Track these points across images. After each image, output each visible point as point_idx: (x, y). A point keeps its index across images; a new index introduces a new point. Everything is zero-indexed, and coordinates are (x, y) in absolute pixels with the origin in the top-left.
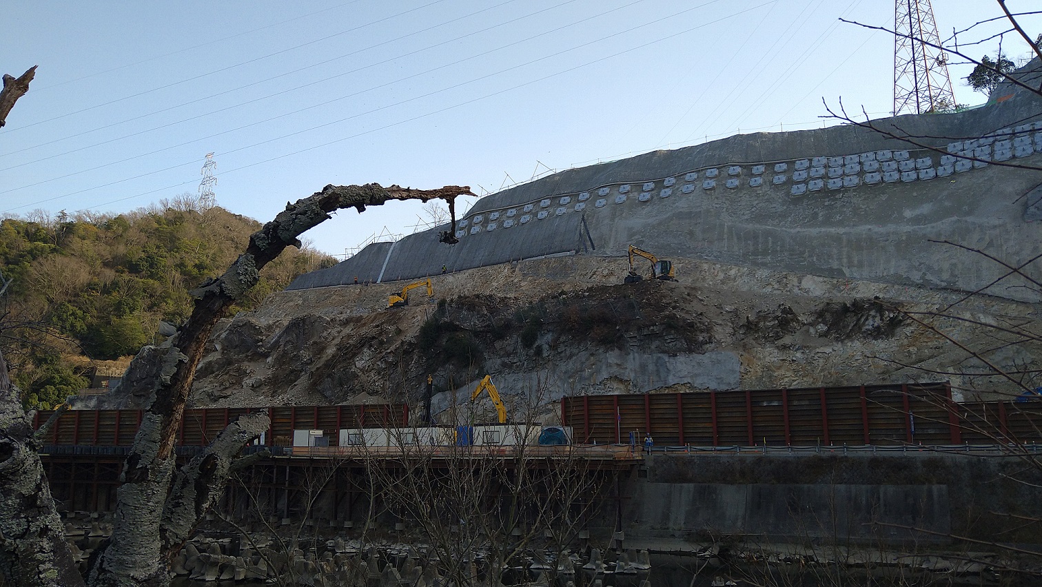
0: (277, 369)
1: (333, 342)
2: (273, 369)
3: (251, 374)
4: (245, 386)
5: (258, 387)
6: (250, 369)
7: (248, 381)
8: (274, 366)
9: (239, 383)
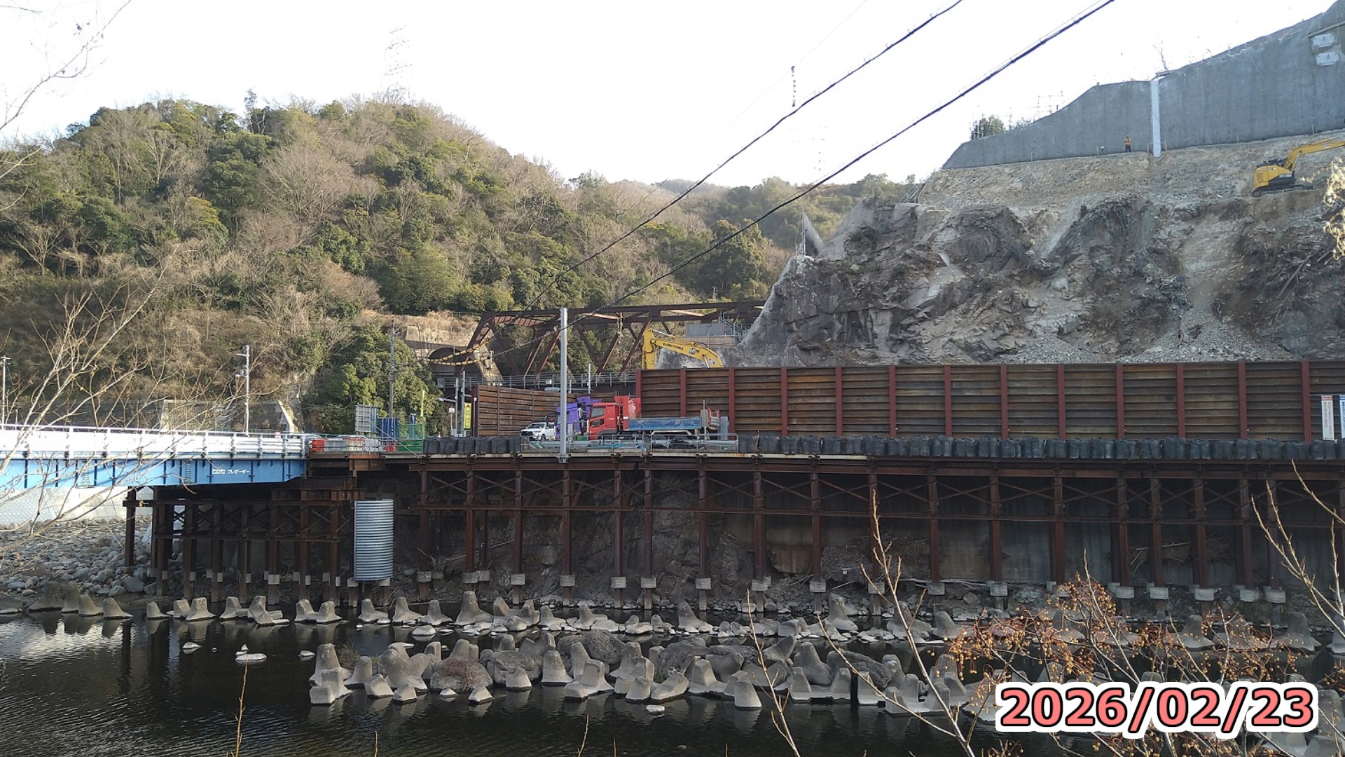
0: (1095, 301)
1: (1188, 250)
2: (1085, 301)
3: (1040, 310)
4: (1039, 331)
5: (1069, 333)
6: (1035, 299)
7: (1043, 322)
8: (1081, 295)
9: (1019, 325)
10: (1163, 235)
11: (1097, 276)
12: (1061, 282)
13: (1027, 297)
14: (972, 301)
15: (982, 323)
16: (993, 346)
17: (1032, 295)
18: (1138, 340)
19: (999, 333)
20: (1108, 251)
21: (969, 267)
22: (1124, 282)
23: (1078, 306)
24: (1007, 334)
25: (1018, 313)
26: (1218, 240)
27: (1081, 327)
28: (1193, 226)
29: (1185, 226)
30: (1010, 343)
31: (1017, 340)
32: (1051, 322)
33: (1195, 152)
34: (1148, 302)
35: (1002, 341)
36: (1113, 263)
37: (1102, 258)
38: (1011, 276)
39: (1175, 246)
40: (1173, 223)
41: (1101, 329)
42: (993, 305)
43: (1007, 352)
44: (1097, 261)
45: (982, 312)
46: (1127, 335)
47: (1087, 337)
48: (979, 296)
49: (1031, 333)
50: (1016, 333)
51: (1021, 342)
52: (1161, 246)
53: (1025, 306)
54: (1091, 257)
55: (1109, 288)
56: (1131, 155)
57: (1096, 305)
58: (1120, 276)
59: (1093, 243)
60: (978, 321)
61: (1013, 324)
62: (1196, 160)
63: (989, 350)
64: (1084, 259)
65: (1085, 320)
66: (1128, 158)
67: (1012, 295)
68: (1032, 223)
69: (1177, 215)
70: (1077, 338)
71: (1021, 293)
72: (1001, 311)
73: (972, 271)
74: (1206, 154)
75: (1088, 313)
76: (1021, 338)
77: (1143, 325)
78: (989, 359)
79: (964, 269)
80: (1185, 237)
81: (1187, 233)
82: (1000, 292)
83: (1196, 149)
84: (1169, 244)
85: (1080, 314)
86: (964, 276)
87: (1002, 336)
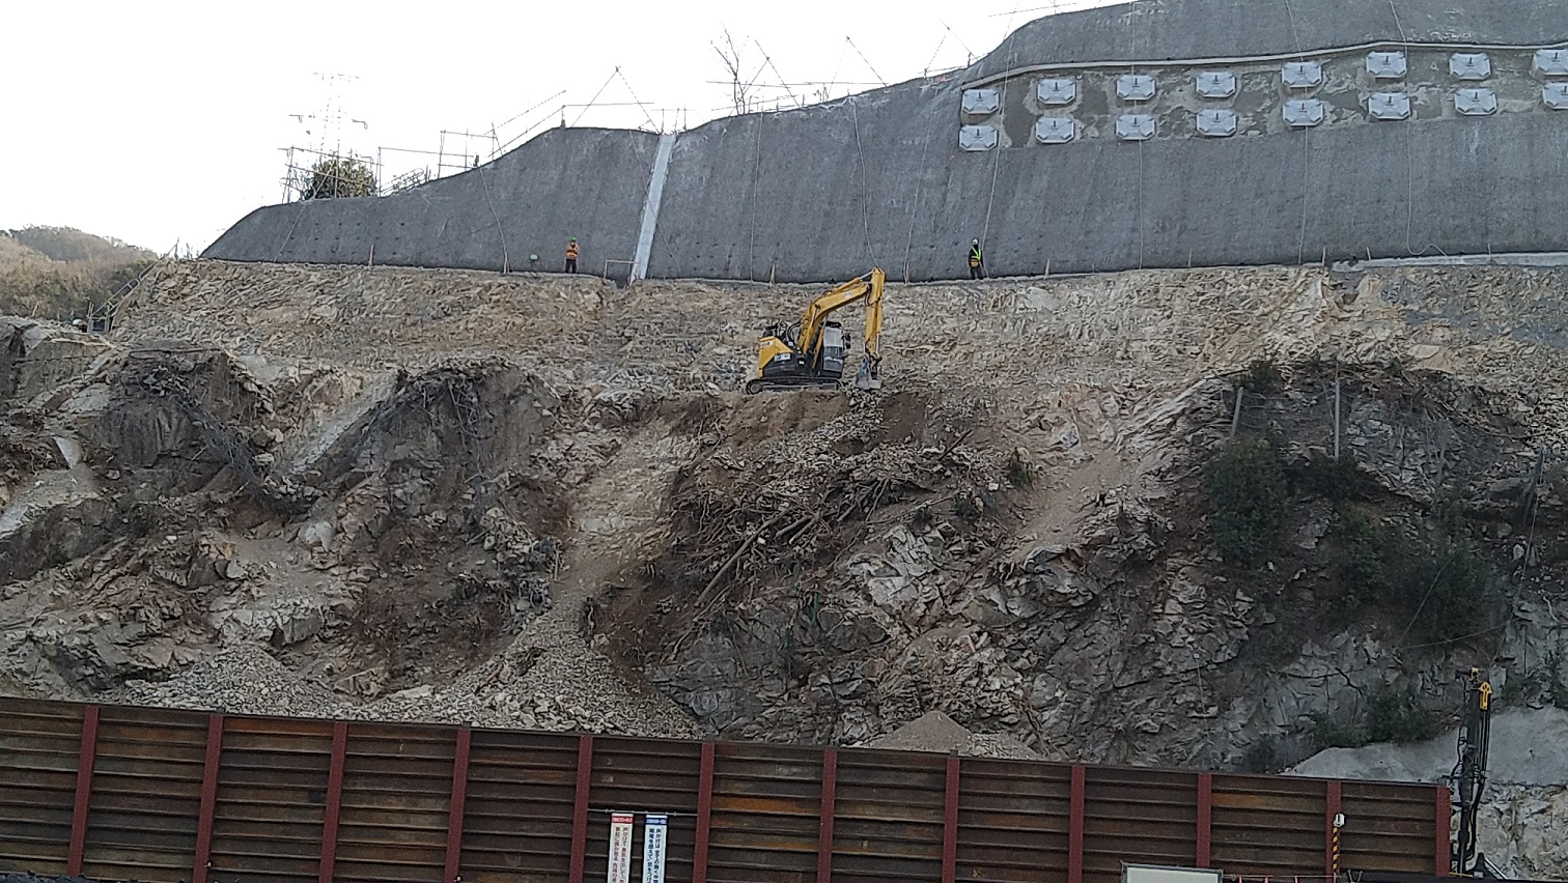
0: (373, 577)
2: (353, 576)
3: (245, 588)
4: (231, 635)
5: (296, 644)
6: (245, 562)
7: (245, 615)
8: (348, 562)
9: (194, 616)
10: (553, 451)
11: (390, 524)
12: (316, 530)
13: (228, 555)
14: (102, 553)
15: (105, 604)
16: (113, 657)
17: (238, 553)
18: (428, 670)
19: (134, 630)
20: (427, 473)
21: (114, 475)
22: (445, 543)
23: (336, 586)
24: (155, 635)
25: (201, 590)
26: (655, 473)
27: (330, 633)
28: (619, 441)
29: (605, 438)
30: (159, 655)
31: (178, 651)
32: (261, 617)
33: (689, 290)
34: (470, 591)
35: (141, 650)
36: (434, 501)
37: (411, 486)
38: (210, 506)
39: (572, 477)
40: (585, 429)
41: (366, 640)
42: (144, 567)
43: (147, 675)
44: (399, 492)
45: (114, 578)
46: (409, 657)
47: (335, 657)
48: (122, 541)
49: (217, 636)
50: (182, 632)
51: (186, 655)
52: (545, 473)
53: (223, 577)
54: (389, 481)
55: (407, 553)
56: (568, 279)
57: (372, 586)
58: (441, 527)
59: (400, 452)
60: (99, 599)
61: (178, 612)
62: (688, 307)
63: (104, 667)
64: (375, 485)
65: (343, 617)
66: (559, 286)
67: (195, 547)
68: (289, 396)
69: (596, 414)
70: (315, 657)
71: (216, 543)
72: (157, 580)
73: (118, 485)
74: (710, 297)
75: (350, 604)
76: (193, 646)
77: (447, 640)
78: (100, 688)
79: (101, 478)
80: (599, 462)
81: (607, 452)
82: (172, 538)
83: (692, 283)
84: (561, 472)
85: (334, 603)
86: (95, 495)
87: (141, 637)
